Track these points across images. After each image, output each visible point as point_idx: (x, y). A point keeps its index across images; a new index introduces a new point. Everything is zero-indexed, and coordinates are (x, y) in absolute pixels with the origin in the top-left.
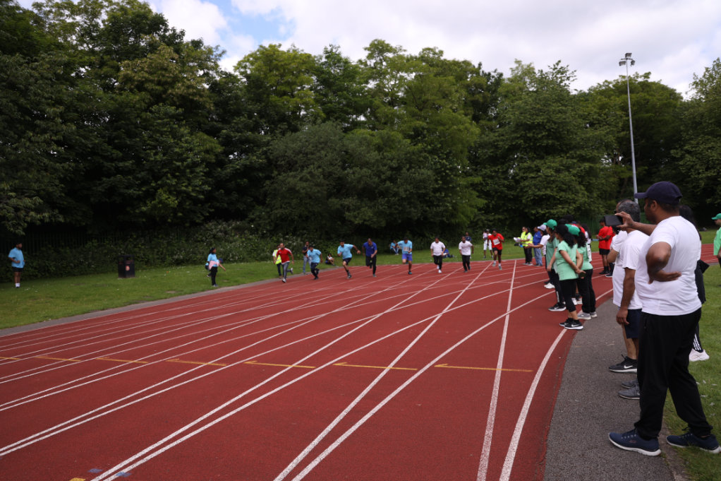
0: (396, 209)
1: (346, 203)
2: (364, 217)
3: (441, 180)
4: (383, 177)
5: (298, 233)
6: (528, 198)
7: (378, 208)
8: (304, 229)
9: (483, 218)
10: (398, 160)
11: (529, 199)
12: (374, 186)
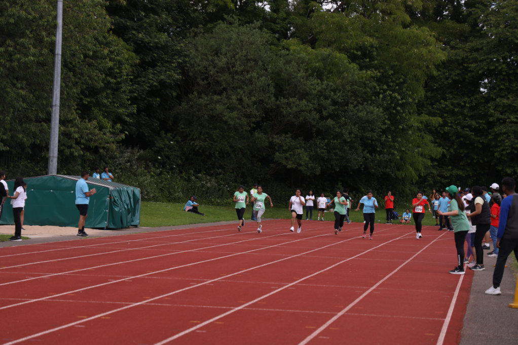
0: (336, 154)
1: (277, 140)
2: (298, 161)
3: (389, 119)
4: (325, 113)
5: (212, 172)
6: (503, 150)
7: (316, 152)
8: (221, 167)
9: (435, 172)
10: (343, 93)
11: (504, 153)
12: (314, 123)
